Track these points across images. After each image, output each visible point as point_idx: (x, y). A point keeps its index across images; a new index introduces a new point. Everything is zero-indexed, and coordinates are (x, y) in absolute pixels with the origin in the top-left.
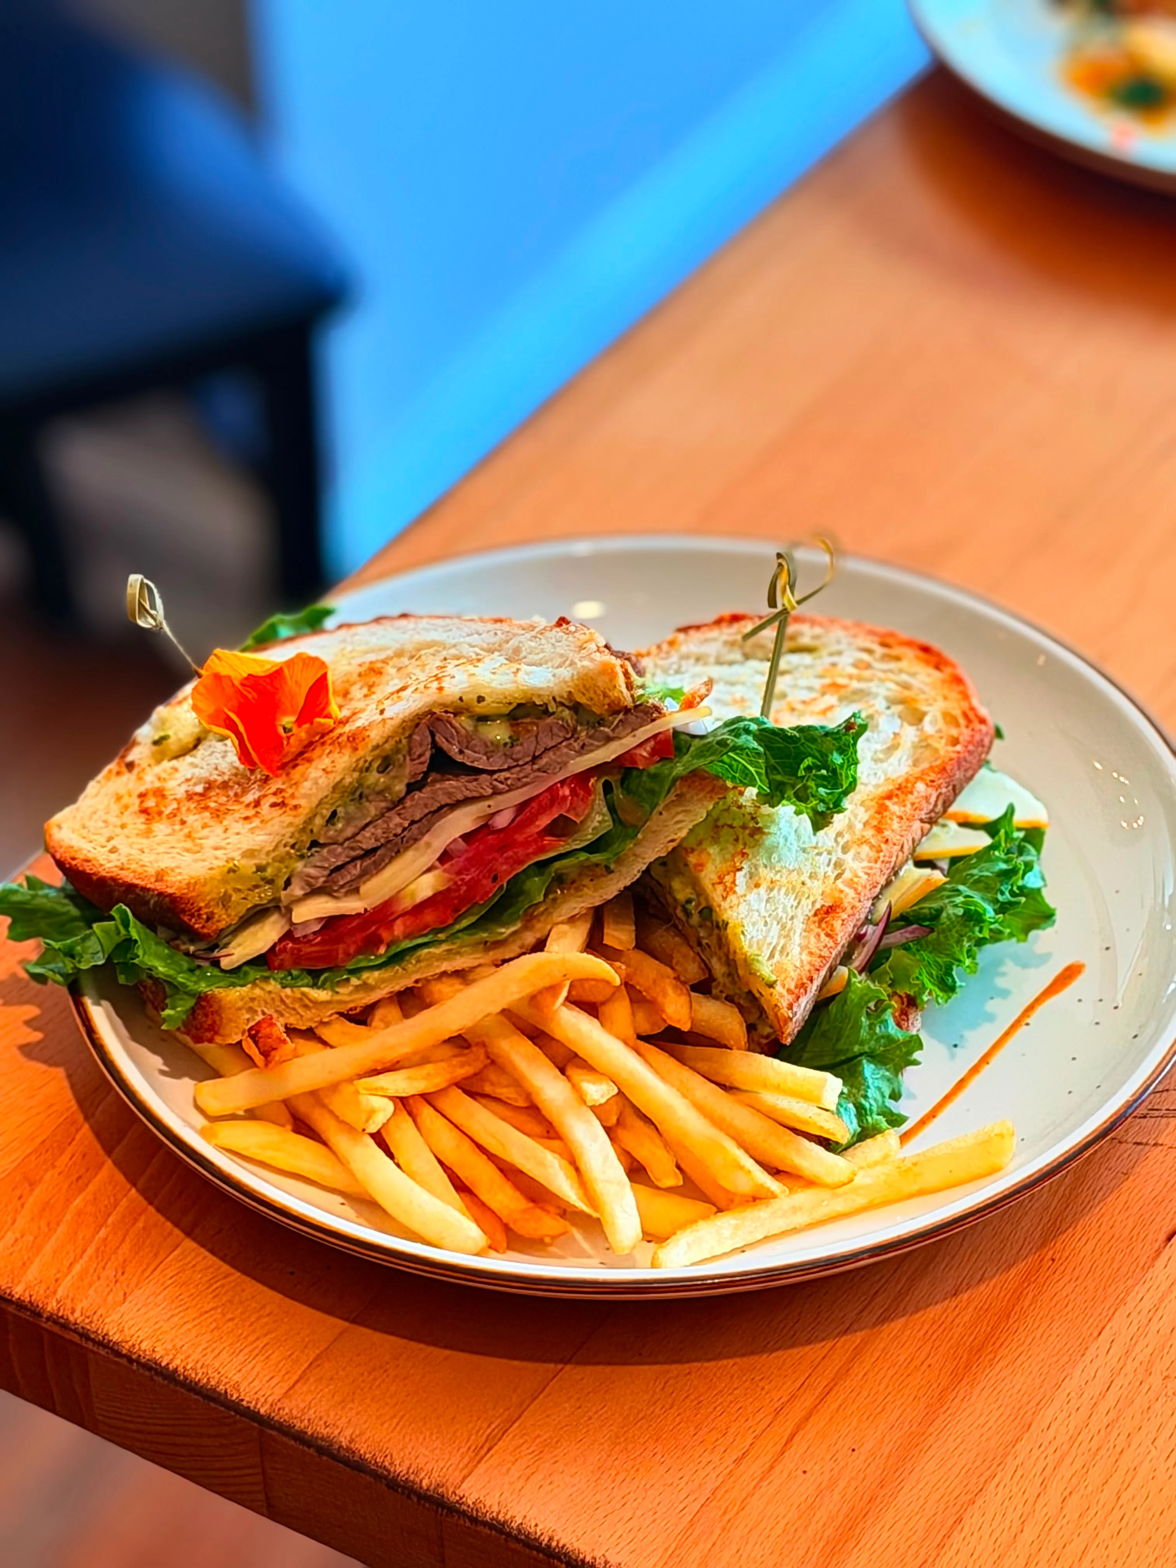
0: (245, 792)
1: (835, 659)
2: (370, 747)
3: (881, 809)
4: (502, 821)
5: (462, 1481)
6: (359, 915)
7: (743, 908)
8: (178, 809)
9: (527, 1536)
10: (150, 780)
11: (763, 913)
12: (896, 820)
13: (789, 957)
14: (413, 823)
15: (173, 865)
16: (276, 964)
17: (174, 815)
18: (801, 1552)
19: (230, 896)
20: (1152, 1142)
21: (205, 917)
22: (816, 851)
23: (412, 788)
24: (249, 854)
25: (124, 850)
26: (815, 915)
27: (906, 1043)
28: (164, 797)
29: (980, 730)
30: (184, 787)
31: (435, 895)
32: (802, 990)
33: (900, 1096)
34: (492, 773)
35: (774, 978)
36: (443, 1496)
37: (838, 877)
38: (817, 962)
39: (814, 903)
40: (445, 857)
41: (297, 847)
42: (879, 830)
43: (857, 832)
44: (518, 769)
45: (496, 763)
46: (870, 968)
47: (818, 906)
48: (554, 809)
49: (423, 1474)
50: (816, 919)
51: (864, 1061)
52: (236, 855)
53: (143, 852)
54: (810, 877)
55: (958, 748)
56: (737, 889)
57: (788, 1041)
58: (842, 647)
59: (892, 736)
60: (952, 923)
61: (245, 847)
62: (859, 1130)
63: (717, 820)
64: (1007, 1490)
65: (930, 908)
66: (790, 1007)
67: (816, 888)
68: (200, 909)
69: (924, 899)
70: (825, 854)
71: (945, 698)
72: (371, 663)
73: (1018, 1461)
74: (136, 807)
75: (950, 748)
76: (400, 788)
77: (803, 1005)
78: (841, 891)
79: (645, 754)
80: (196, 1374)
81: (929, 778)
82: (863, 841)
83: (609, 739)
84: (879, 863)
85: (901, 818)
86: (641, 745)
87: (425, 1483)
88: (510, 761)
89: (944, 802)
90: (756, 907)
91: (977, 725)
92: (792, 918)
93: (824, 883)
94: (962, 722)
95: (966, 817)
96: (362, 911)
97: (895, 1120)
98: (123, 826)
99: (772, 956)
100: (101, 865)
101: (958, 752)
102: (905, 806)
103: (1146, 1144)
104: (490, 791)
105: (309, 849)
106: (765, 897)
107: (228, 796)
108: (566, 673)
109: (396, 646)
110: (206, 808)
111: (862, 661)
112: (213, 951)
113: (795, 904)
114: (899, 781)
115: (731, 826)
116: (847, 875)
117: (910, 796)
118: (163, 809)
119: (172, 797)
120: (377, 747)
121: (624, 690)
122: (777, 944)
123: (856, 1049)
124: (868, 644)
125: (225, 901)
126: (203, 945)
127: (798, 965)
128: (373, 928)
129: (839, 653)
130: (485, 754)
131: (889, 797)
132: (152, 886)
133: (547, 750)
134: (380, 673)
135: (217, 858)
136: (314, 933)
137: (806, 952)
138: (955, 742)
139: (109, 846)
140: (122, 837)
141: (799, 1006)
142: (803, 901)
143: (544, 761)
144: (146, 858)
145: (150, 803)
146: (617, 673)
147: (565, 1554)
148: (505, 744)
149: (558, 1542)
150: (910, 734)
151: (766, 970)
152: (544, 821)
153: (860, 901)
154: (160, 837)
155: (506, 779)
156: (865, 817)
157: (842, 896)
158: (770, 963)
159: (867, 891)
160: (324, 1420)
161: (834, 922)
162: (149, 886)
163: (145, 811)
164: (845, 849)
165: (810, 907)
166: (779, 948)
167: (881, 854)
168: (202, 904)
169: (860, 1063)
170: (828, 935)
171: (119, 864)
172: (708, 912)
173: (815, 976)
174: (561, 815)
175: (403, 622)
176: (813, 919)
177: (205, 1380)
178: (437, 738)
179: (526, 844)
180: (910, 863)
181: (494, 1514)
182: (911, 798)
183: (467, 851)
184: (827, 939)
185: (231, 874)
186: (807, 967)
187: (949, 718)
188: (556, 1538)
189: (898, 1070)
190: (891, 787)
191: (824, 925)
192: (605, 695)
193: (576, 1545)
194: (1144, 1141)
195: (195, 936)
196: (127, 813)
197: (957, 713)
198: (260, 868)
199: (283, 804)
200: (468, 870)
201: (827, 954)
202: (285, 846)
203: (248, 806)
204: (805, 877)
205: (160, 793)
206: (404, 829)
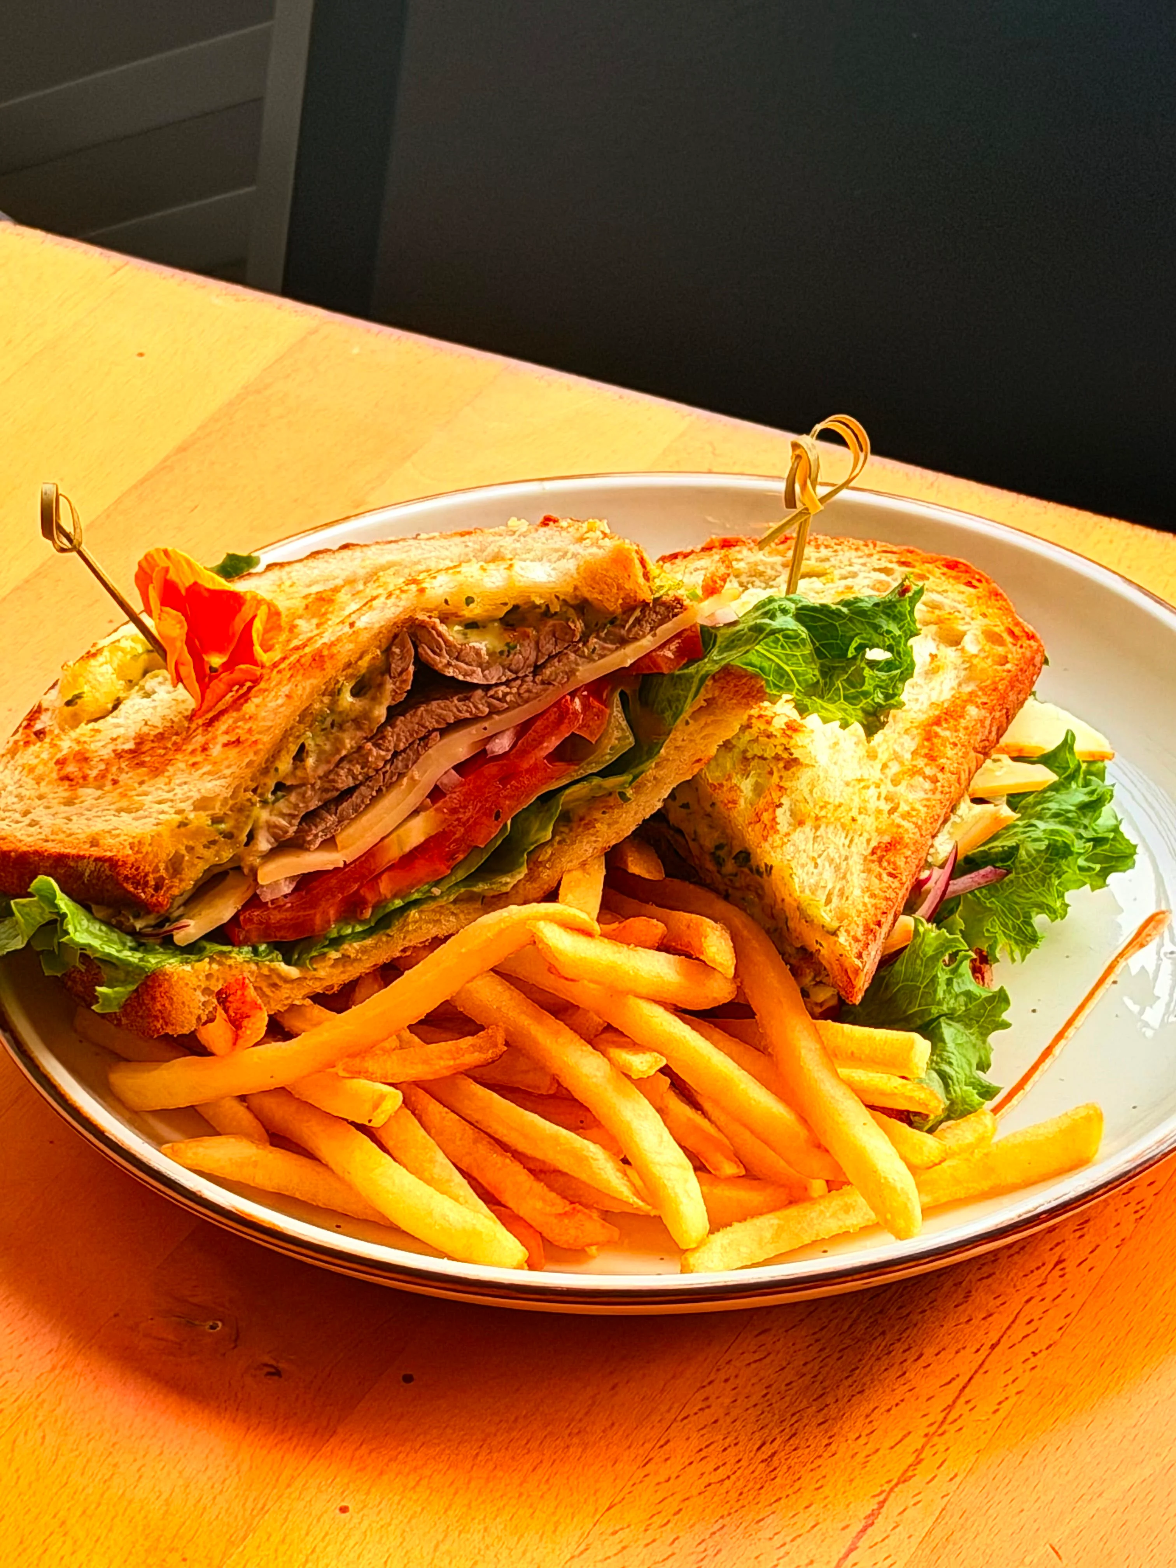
0: (187, 739)
1: (849, 582)
2: (341, 665)
3: (929, 737)
4: (502, 745)
6: (337, 869)
7: (789, 848)
8: (107, 770)
10: (66, 745)
11: (812, 854)
12: (949, 746)
13: (850, 902)
14: (396, 754)
15: (108, 828)
16: (241, 938)
17: (102, 776)
19: (183, 856)
21: (152, 883)
22: (862, 784)
23: (394, 712)
24: (201, 804)
25: (46, 820)
26: (873, 853)
27: (990, 1000)
28: (86, 759)
29: (1030, 646)
30: (111, 747)
31: (427, 841)
32: (871, 937)
33: (989, 1066)
34: (488, 687)
35: (835, 924)
37: (892, 811)
38: (883, 905)
39: (868, 841)
40: (436, 793)
41: (259, 791)
42: (931, 758)
43: (907, 763)
44: (519, 682)
45: (495, 675)
46: (938, 917)
47: (874, 844)
48: (563, 727)
50: (875, 857)
51: (943, 1025)
52: (187, 806)
53: (70, 820)
54: (860, 813)
55: (1008, 666)
56: (778, 827)
57: (858, 999)
58: (855, 568)
59: (929, 659)
60: (1034, 859)
61: (196, 796)
62: (948, 1102)
63: (745, 751)
65: (1003, 847)
66: (860, 956)
67: (868, 823)
68: (146, 875)
69: (994, 838)
70: (873, 787)
71: (984, 615)
72: (317, 593)
74: (54, 775)
75: (999, 668)
76: (380, 713)
77: (873, 953)
78: (899, 826)
79: (670, 655)
81: (979, 701)
82: (915, 772)
83: (623, 642)
84: (938, 793)
85: (955, 745)
86: (662, 646)
88: (509, 673)
89: (998, 729)
90: (802, 847)
91: (1026, 643)
92: (846, 858)
93: (877, 818)
94: (1008, 639)
95: (1021, 750)
96: (341, 865)
97: (987, 1093)
98: (41, 797)
99: (828, 901)
100: (20, 841)
101: (1009, 671)
102: (957, 731)
104: (487, 710)
105: (273, 793)
106: (811, 835)
107: (166, 748)
108: (570, 565)
109: (344, 575)
110: (142, 764)
111: (881, 582)
112: (163, 926)
113: (847, 842)
114: (946, 705)
115: (762, 758)
116: (904, 808)
117: (962, 721)
118: (89, 772)
119: (98, 759)
120: (349, 665)
121: (641, 580)
122: (834, 888)
123: (935, 1010)
124: (884, 564)
125: (175, 865)
126: (151, 920)
127: (861, 908)
128: (355, 887)
129: (854, 575)
130: (480, 665)
131: (937, 722)
132: (87, 854)
133: (551, 657)
134: (331, 601)
135: (163, 812)
136: (285, 896)
137: (868, 894)
138: (1004, 661)
139: (27, 820)
140: (41, 808)
141: (869, 954)
142: (856, 840)
143: (548, 672)
144: (74, 826)
145: (71, 768)
146: (632, 560)
148: (502, 653)
150: (949, 654)
151: (826, 916)
152: (551, 744)
153: (922, 835)
154: (89, 802)
155: (505, 695)
156: (913, 746)
157: (900, 830)
158: (828, 908)
159: (929, 826)
161: (897, 859)
162: (82, 853)
163: (67, 778)
164: (895, 782)
165: (865, 845)
166: (836, 892)
167: (939, 784)
168: (147, 869)
169: (939, 1026)
170: (890, 875)
171: (42, 836)
172: (745, 857)
173: (883, 920)
174: (573, 734)
175: (346, 553)
176: (870, 858)
178: (420, 650)
179: (533, 770)
180: (967, 799)
182: (963, 722)
183: (462, 785)
184: (891, 879)
185: (183, 829)
186: (872, 911)
187: (993, 638)
189: (984, 1034)
190: (937, 713)
191: (885, 864)
192: (620, 588)
195: (142, 908)
196: (43, 784)
197: (1000, 629)
198: (216, 820)
199: (238, 742)
200: (465, 807)
201: (893, 895)
202: (245, 791)
203: (193, 752)
204: (854, 813)
205: (83, 758)
206: (386, 762)
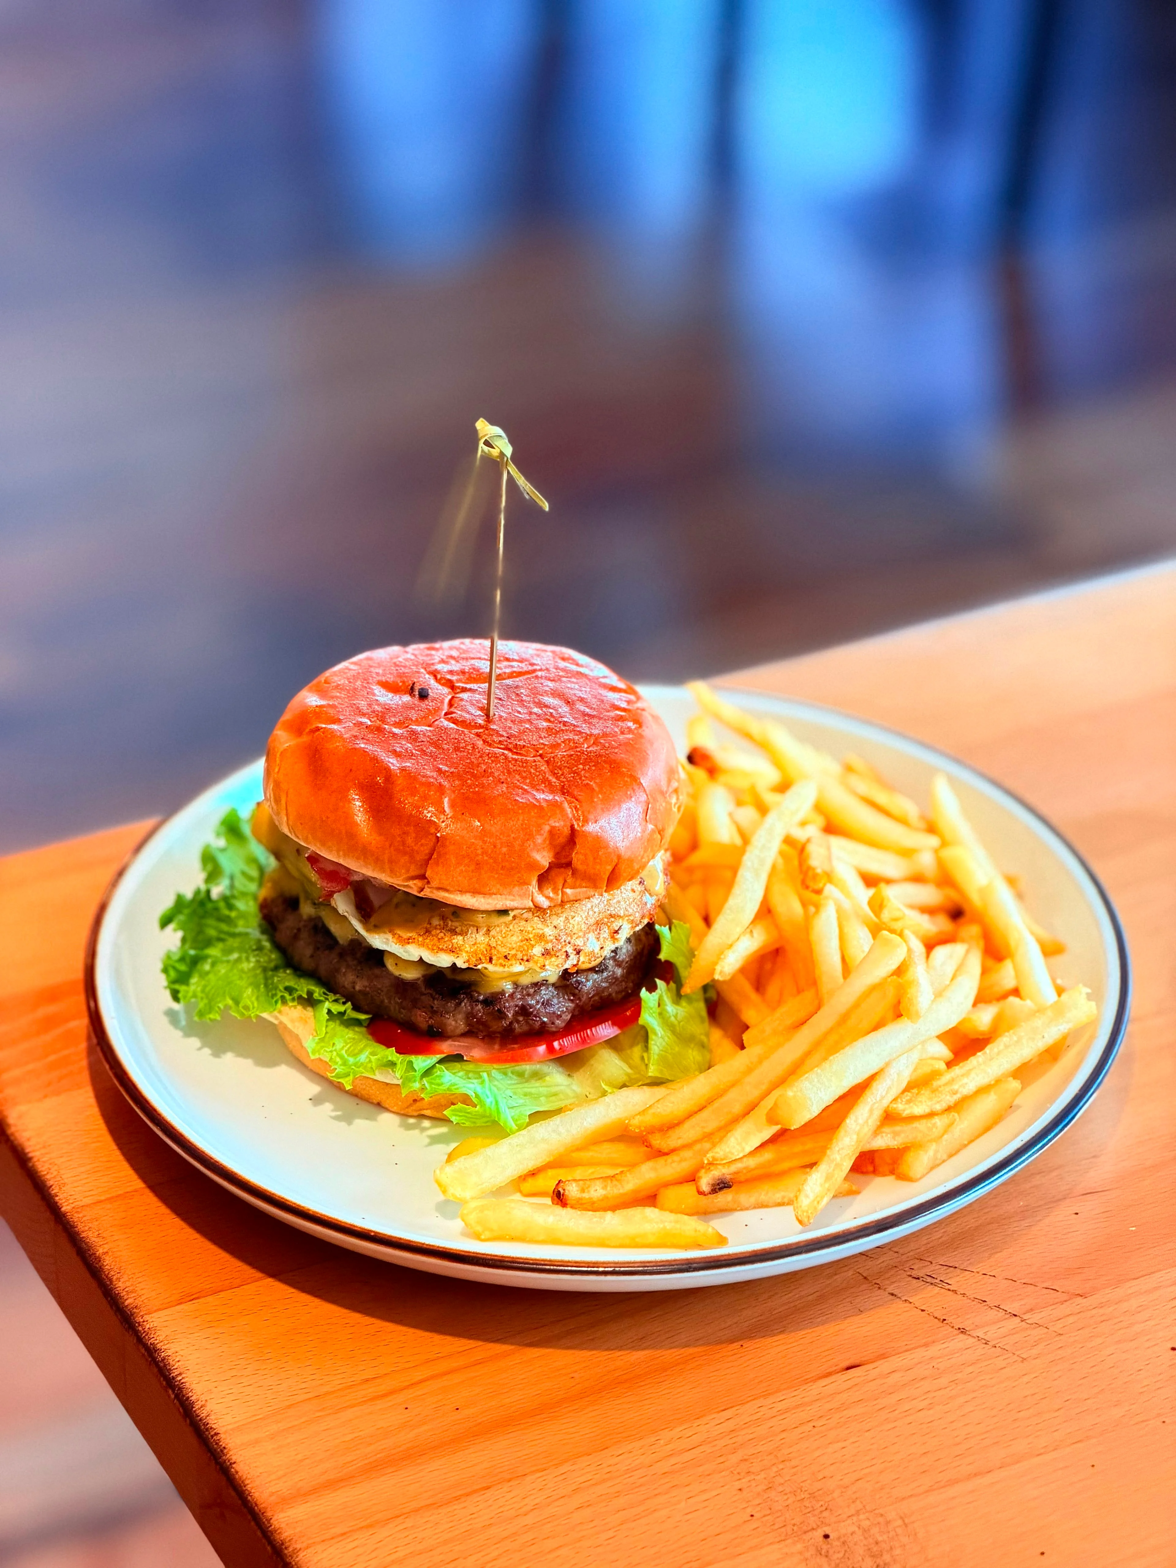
5: (155, 1311)
9: (165, 1365)
18: (349, 1459)
20: (903, 1299)
36: (132, 1315)
49: (132, 1296)
64: (544, 1483)
73: (572, 1468)
80: (43, 1166)
87: (126, 1303)
103: (900, 1298)
147: (180, 1389)
149: (183, 1378)
160: (100, 1232)
177: (45, 1173)
181: (156, 1342)
188: (183, 1376)
193: (193, 1386)
194: (899, 1295)
